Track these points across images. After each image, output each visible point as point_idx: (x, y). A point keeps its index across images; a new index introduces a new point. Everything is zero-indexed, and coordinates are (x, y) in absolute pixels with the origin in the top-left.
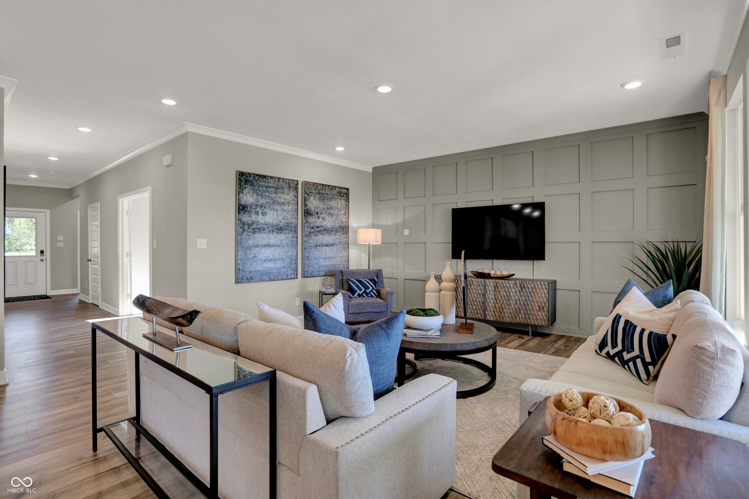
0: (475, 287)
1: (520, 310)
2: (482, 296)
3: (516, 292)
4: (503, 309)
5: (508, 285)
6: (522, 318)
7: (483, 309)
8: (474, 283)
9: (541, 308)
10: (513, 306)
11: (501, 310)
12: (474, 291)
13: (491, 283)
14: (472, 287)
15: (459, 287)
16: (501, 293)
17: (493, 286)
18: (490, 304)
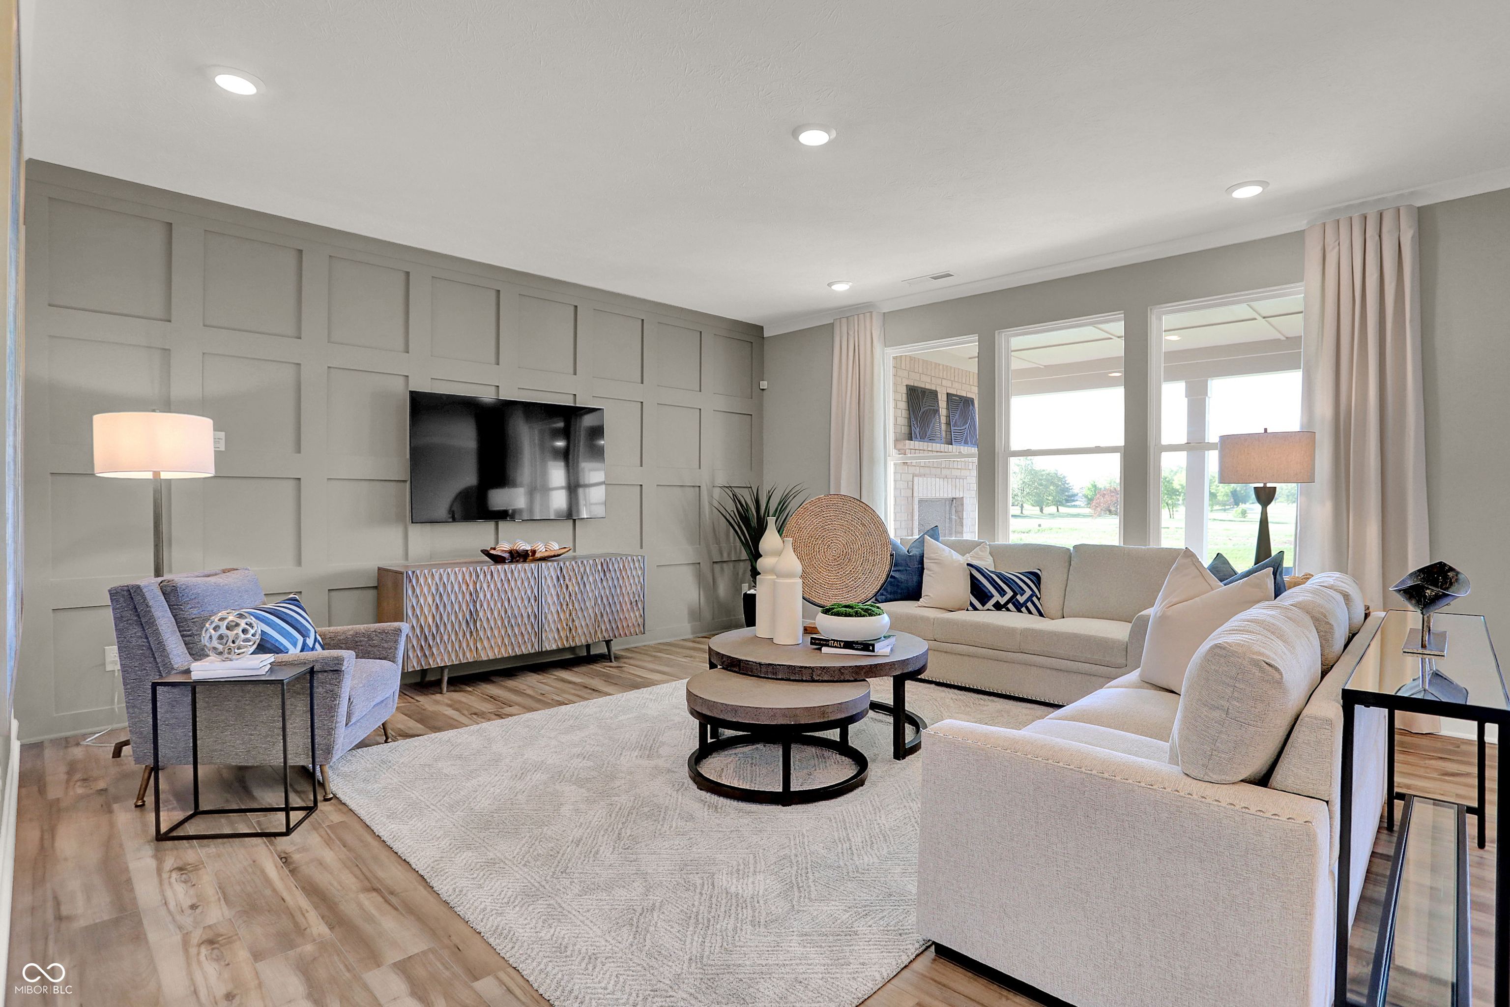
0: (519, 583)
1: (602, 616)
2: (532, 601)
3: (595, 581)
4: (573, 621)
5: (582, 570)
6: (606, 630)
7: (537, 630)
8: (516, 574)
9: (634, 604)
10: (590, 611)
11: (570, 624)
12: (516, 593)
13: (552, 569)
14: (513, 583)
15: (481, 589)
16: (570, 588)
17: (554, 577)
18: (549, 617)
